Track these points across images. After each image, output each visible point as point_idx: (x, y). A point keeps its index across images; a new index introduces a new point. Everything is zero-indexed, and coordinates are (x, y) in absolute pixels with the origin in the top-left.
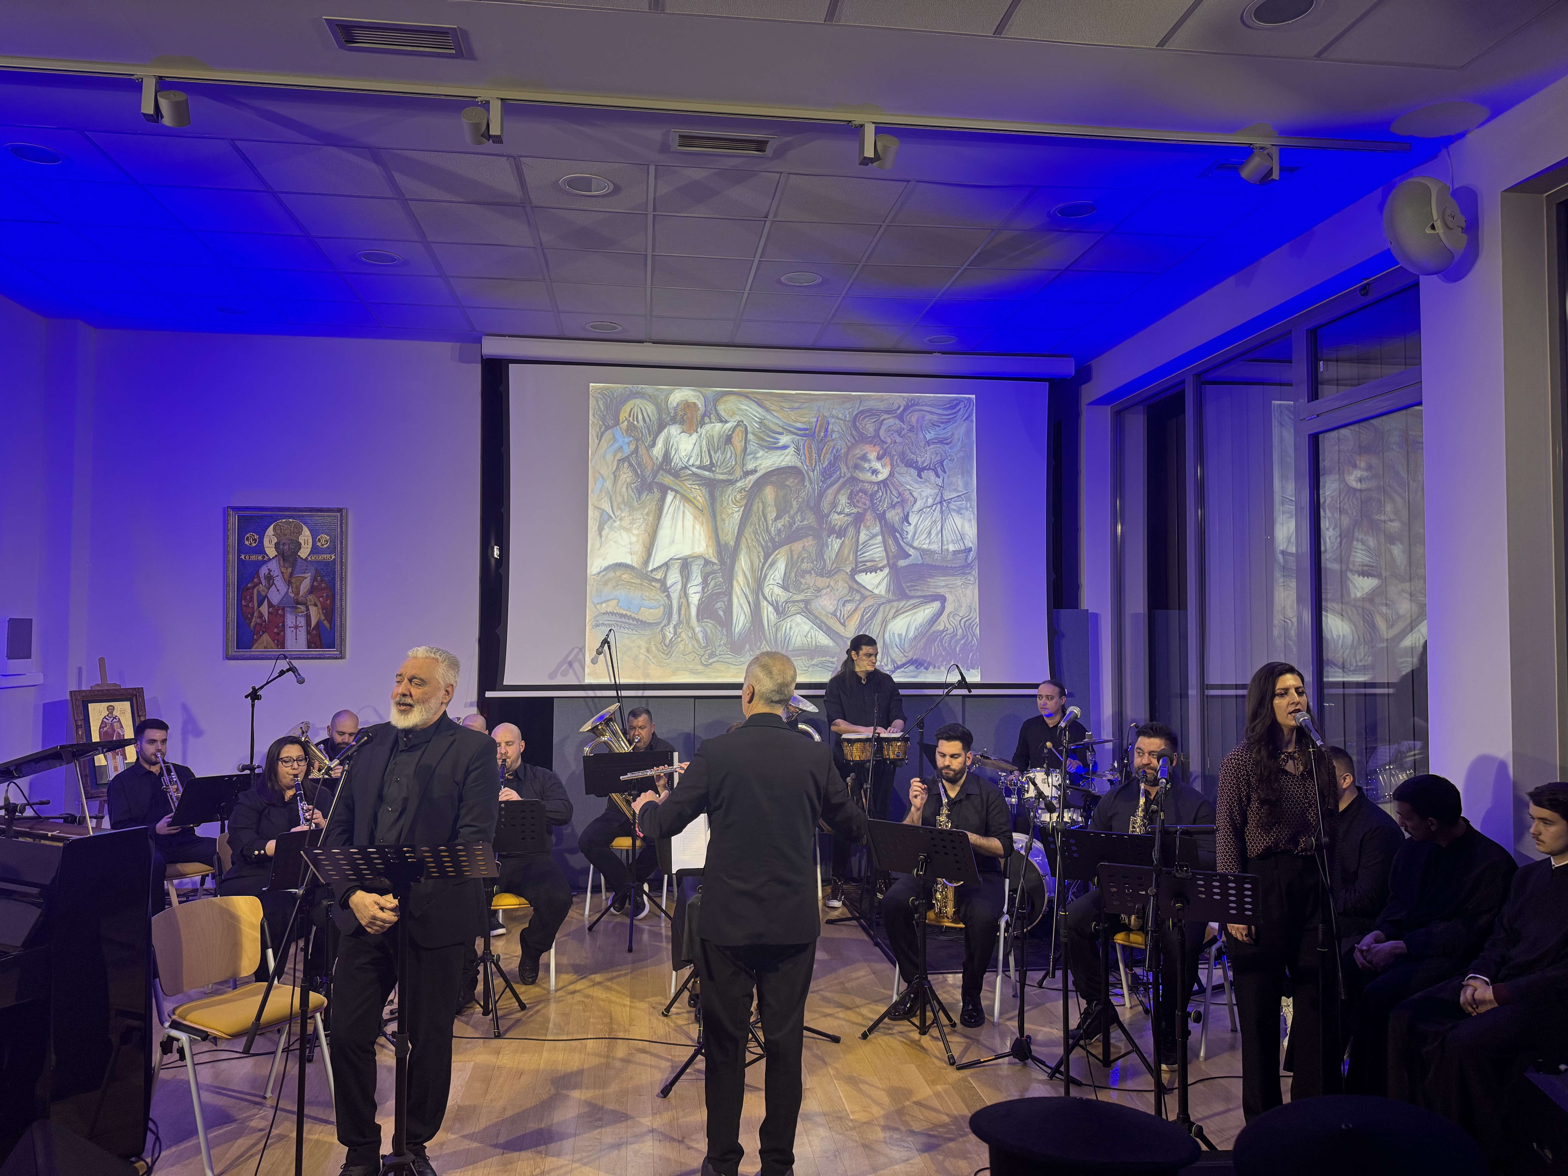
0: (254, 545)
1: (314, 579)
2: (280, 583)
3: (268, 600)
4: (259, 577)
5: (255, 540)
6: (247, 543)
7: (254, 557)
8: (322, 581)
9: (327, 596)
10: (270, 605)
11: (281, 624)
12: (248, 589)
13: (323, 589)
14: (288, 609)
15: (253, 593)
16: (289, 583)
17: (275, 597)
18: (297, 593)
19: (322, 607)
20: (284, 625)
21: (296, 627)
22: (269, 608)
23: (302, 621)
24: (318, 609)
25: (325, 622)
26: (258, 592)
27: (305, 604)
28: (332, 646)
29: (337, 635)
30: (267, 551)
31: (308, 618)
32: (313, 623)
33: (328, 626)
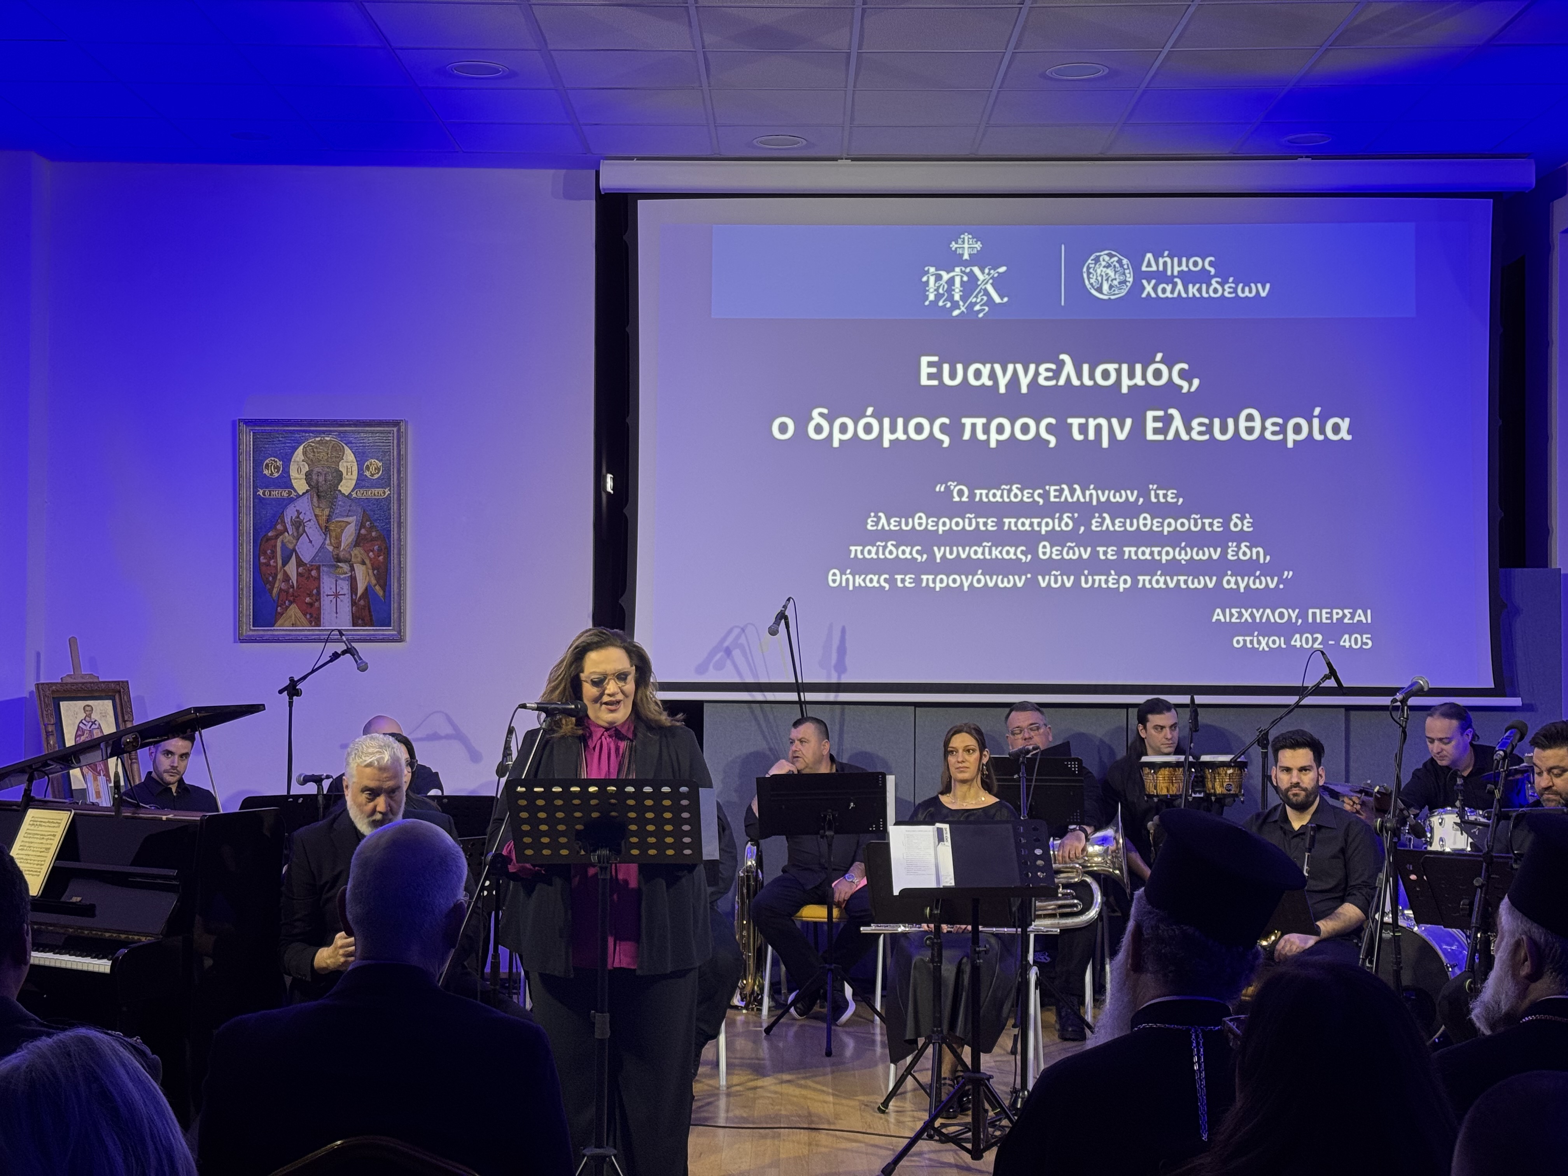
0: (276, 475)
1: (362, 526)
2: (312, 529)
3: (297, 556)
4: (283, 522)
5: (277, 468)
6: (266, 472)
7: (276, 493)
8: (372, 527)
9: (380, 550)
10: (300, 563)
11: (315, 591)
12: (268, 539)
13: (373, 539)
14: (325, 569)
15: (275, 546)
16: (326, 530)
17: (307, 553)
18: (338, 547)
19: (372, 565)
20: (319, 593)
21: (336, 595)
22: (298, 566)
23: (345, 587)
24: (367, 568)
25: (377, 588)
26: (283, 545)
27: (347, 561)
28: (386, 622)
29: (394, 606)
30: (295, 483)
31: (353, 580)
32: (360, 591)
33: (380, 593)
